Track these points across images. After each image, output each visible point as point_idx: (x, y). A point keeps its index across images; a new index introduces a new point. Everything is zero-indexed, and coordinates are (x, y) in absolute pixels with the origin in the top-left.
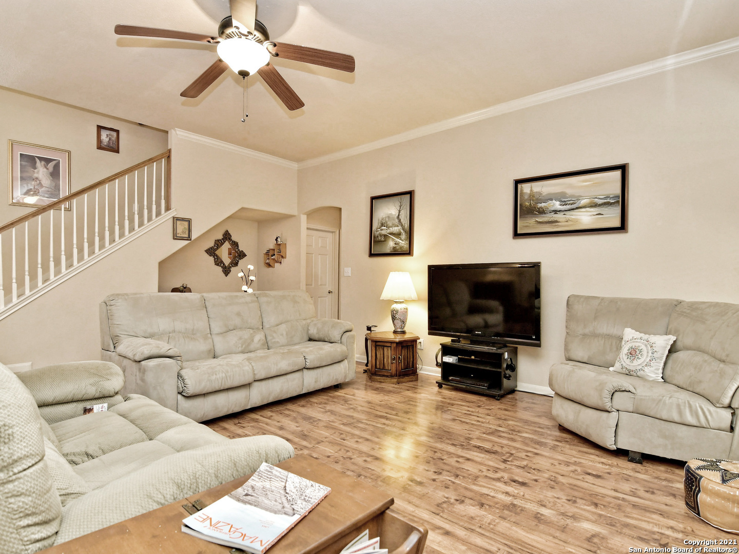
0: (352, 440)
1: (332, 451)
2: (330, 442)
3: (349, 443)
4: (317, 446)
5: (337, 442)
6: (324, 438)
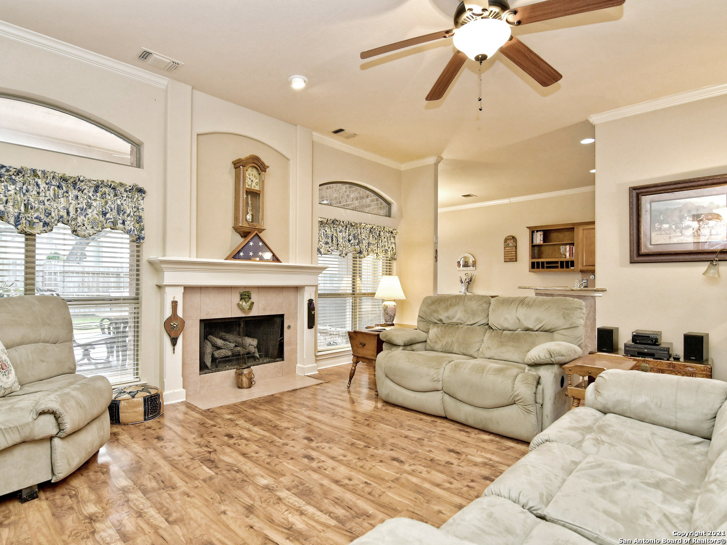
0: (357, 482)
1: (379, 467)
2: (383, 479)
3: (360, 477)
4: (398, 475)
5: (375, 480)
6: (392, 486)
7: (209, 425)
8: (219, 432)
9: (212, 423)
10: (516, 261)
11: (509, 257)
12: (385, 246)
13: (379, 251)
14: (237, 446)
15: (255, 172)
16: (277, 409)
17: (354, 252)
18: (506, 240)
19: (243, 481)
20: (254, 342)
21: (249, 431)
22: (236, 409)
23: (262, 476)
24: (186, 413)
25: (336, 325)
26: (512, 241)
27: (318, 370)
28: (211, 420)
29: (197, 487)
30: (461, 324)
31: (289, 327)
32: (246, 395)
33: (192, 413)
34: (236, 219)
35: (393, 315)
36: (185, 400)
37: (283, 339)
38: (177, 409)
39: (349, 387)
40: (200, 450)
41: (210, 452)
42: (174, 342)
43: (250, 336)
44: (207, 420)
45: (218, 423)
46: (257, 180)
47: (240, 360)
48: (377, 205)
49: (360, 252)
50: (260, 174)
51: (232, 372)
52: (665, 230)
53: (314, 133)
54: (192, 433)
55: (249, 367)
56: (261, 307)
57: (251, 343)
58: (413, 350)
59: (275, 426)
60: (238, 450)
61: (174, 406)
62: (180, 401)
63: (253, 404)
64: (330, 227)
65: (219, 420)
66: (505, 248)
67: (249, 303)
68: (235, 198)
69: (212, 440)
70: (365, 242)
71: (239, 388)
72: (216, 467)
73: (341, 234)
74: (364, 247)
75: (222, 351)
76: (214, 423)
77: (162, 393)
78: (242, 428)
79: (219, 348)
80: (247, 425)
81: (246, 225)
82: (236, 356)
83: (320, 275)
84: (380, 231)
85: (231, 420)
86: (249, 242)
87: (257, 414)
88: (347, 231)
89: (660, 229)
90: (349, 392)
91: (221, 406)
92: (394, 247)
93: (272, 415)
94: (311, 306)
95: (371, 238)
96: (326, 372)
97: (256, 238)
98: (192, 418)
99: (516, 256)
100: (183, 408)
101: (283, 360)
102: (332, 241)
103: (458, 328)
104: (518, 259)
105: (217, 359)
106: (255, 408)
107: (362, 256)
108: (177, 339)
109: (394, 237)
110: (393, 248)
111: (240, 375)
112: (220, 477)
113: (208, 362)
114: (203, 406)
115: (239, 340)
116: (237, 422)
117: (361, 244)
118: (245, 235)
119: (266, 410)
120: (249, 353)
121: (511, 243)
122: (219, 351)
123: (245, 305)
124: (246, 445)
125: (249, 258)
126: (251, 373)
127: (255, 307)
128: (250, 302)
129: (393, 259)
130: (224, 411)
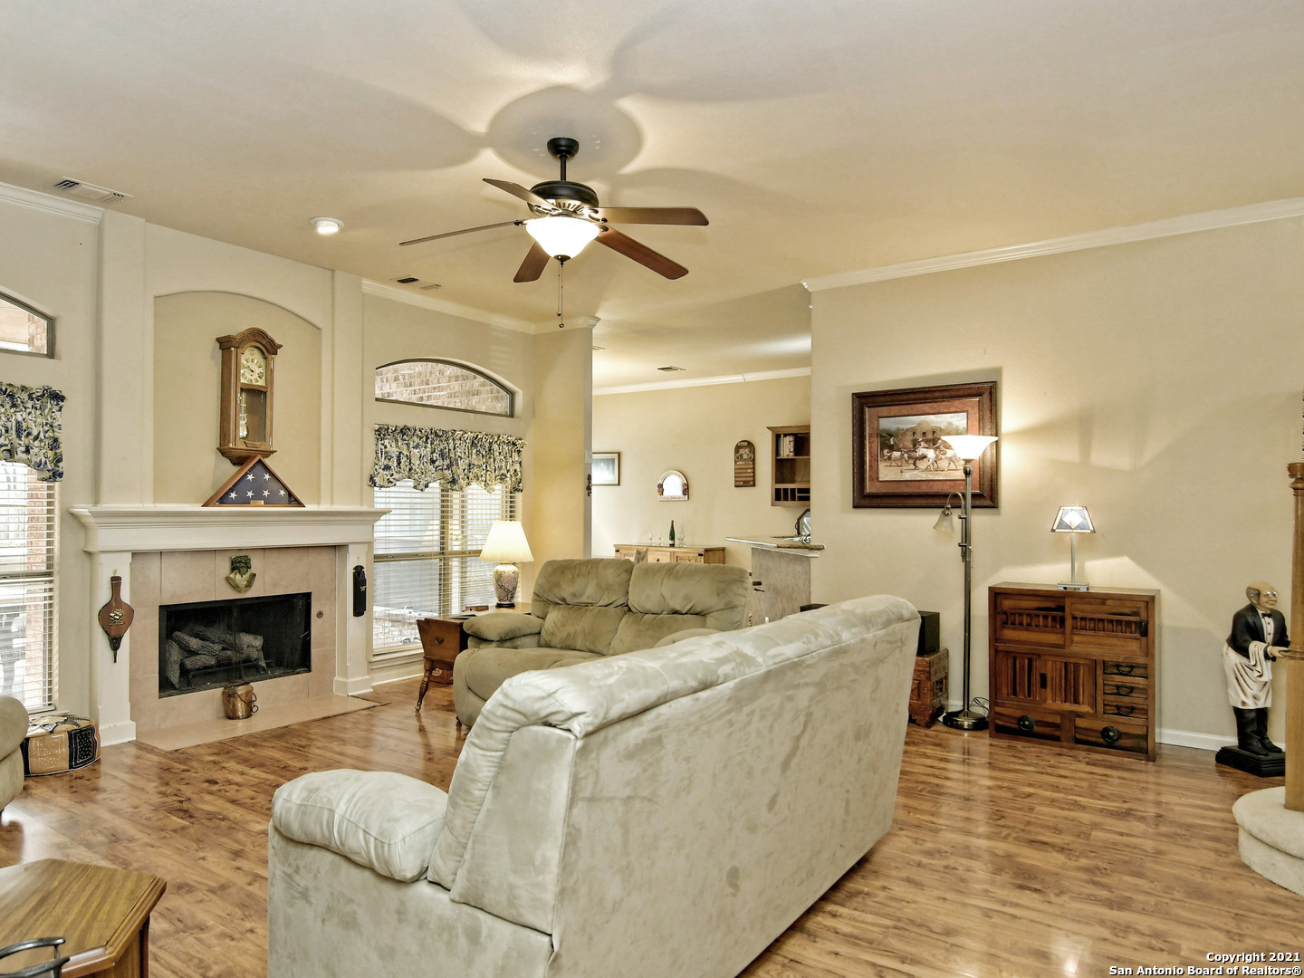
7: (177, 771)
8: (194, 778)
9: (183, 767)
10: (754, 485)
11: (743, 479)
12: (500, 468)
13: (488, 478)
14: (223, 793)
15: (257, 356)
16: (292, 746)
17: (442, 481)
18: (738, 448)
19: (230, 828)
20: (258, 642)
21: (243, 774)
22: (224, 749)
23: (258, 822)
24: (138, 757)
25: (420, 607)
26: (747, 450)
27: (372, 687)
28: (180, 763)
29: (164, 838)
30: (592, 604)
31: (320, 615)
32: (241, 728)
33: (149, 756)
34: (224, 433)
35: (511, 589)
36: (135, 738)
37: (309, 635)
38: (123, 752)
39: (418, 710)
40: (165, 799)
41: (181, 802)
42: (115, 643)
43: (249, 631)
44: (175, 764)
45: (192, 767)
46: (261, 370)
47: (231, 672)
48: (492, 393)
49: (454, 481)
50: (266, 358)
51: (217, 692)
52: (895, 460)
53: (365, 281)
54: (150, 780)
55: (247, 683)
56: (269, 582)
57: (252, 643)
58: (515, 648)
59: (285, 767)
60: (223, 797)
61: (117, 748)
62: (126, 740)
63: (252, 740)
64: (397, 440)
65: (194, 764)
66: (736, 462)
67: (246, 576)
68: (222, 400)
69: (183, 787)
70: (462, 464)
71: (229, 718)
72: (191, 817)
73: (416, 451)
74: (460, 471)
75: (198, 657)
76: (185, 768)
77: (97, 726)
78: (231, 772)
79: (192, 653)
80: (240, 768)
81: (241, 445)
82: (224, 665)
83: (378, 523)
84: (491, 443)
85: (214, 762)
86: (246, 474)
87: (257, 753)
88: (429, 445)
89: (890, 458)
90: (418, 716)
91: (198, 746)
92: (518, 470)
93: (282, 753)
94: (359, 577)
95: (474, 456)
96: (386, 689)
97: (259, 468)
98: (149, 763)
99: (754, 476)
100: (133, 750)
101: (310, 671)
102: (399, 463)
103: (586, 610)
104: (757, 483)
105: (189, 671)
106: (254, 745)
107: (456, 487)
108: (121, 639)
109: (519, 451)
110: (515, 471)
111: (230, 696)
112: (196, 826)
113: (174, 676)
114: (168, 745)
115: (229, 638)
116: (223, 765)
117: (454, 468)
118: (239, 461)
119: (273, 747)
120: (248, 660)
121: (745, 452)
122: (193, 658)
123: (240, 579)
124: (237, 791)
125: (246, 502)
126: (250, 693)
127: (257, 583)
128: (248, 574)
129: (516, 490)
130: (202, 751)
